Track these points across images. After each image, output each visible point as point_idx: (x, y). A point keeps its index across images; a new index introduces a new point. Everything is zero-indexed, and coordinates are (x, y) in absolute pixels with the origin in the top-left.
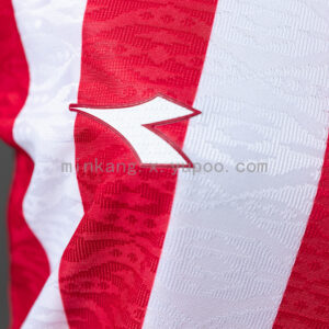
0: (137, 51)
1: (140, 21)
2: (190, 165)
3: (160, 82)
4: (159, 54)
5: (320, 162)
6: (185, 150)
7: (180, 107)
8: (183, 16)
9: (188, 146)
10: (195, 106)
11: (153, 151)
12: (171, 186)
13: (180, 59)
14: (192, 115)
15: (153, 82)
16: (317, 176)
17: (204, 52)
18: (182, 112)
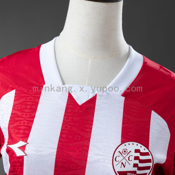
0: (17, 131)
1: (19, 124)
2: (26, 155)
3: (21, 137)
4: (22, 131)
5: (56, 150)
6: (25, 152)
7: (24, 143)
8: (27, 122)
9: (26, 151)
10: (27, 142)
11: (19, 153)
12: (23, 160)
13: (26, 132)
14: (27, 144)
15: (20, 138)
16: (55, 154)
17: (31, 130)
18: (25, 143)
